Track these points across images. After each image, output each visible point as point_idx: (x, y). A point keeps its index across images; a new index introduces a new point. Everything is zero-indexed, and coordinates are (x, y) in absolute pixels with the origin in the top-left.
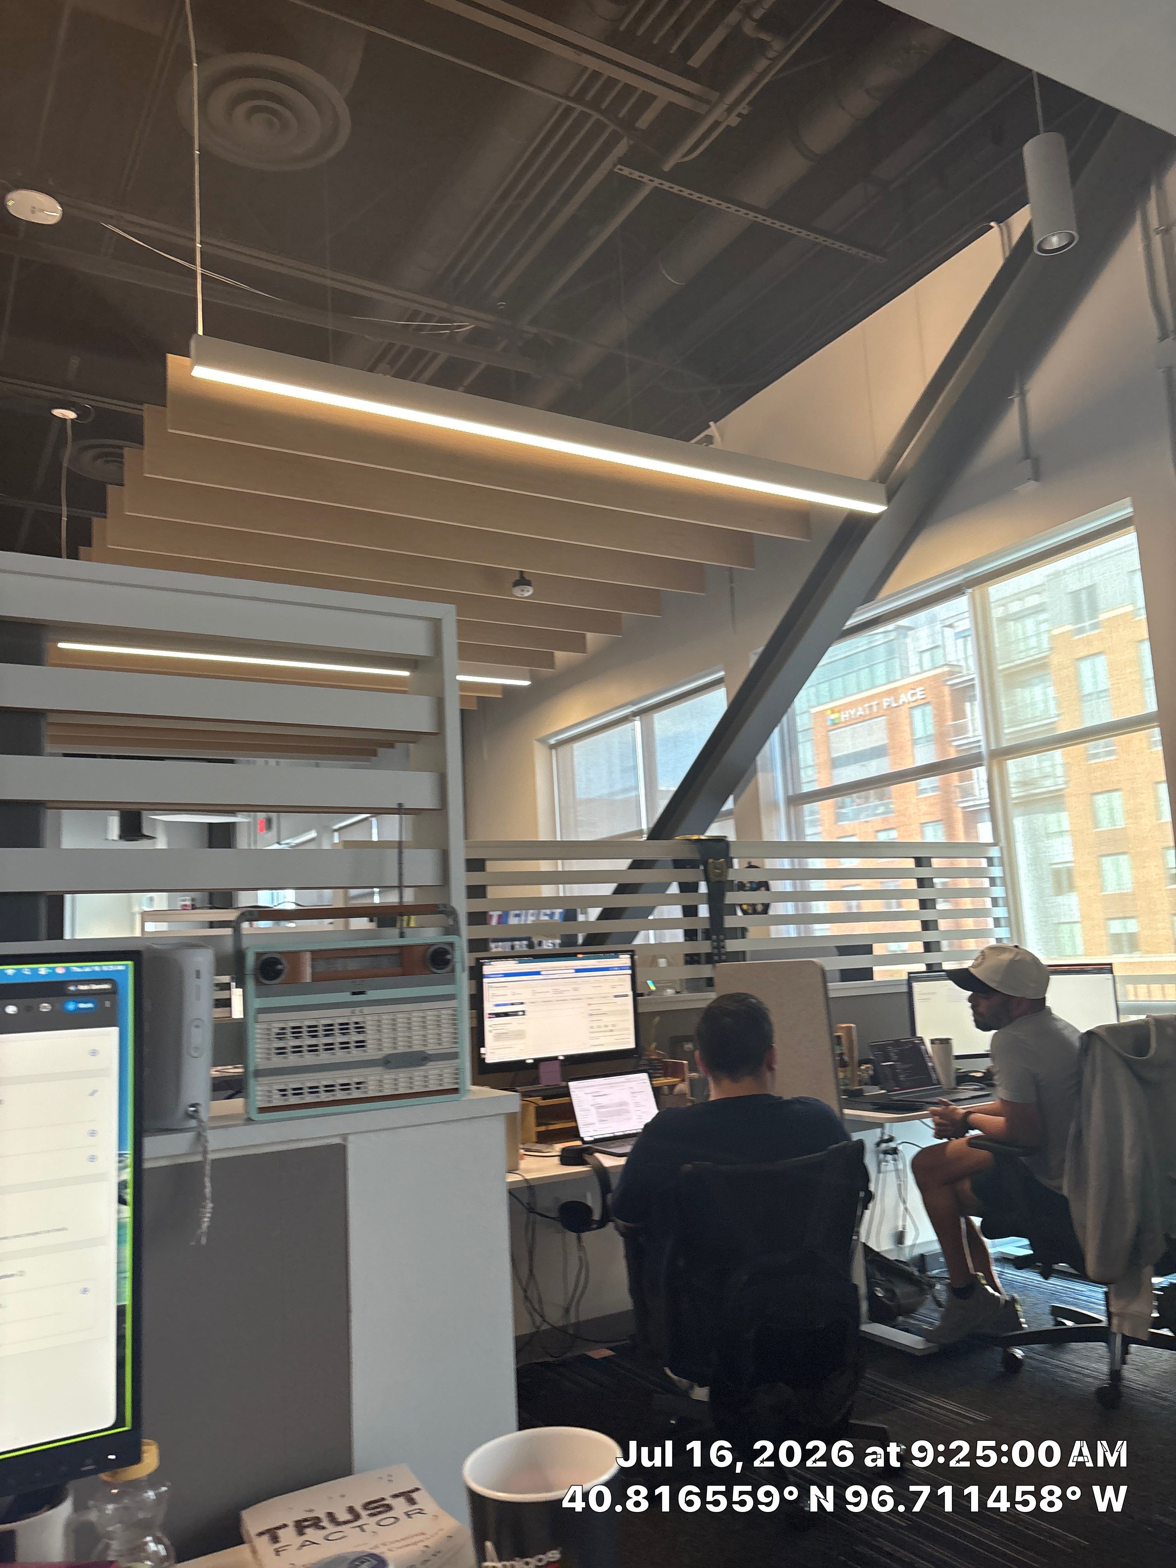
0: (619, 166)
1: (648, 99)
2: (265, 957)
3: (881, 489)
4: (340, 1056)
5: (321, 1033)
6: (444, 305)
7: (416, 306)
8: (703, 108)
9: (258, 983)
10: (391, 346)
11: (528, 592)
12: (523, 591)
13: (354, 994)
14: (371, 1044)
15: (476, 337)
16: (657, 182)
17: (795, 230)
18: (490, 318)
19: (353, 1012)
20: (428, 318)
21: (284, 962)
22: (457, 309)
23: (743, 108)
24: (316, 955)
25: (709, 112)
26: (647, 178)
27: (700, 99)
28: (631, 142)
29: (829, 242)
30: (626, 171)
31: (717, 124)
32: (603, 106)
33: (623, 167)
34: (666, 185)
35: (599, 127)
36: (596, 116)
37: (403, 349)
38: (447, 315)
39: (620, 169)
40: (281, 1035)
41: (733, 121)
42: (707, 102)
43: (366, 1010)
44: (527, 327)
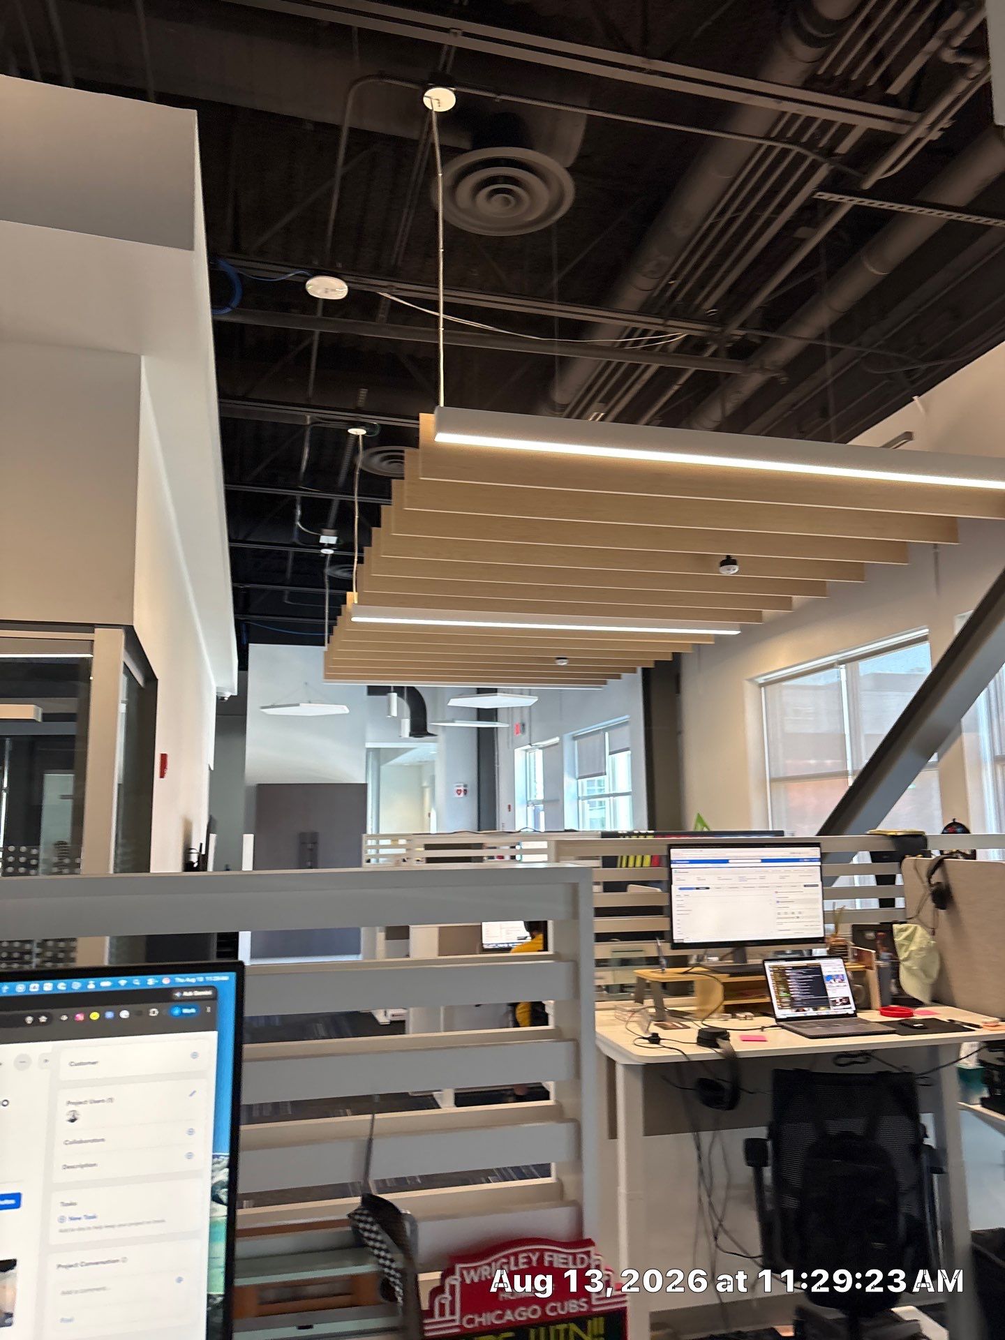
1: (846, 129)
6: (660, 321)
7: (633, 325)
8: (904, 129)
11: (735, 569)
12: (729, 570)
15: (689, 344)
16: (857, 201)
18: (701, 327)
20: (645, 332)
22: (671, 323)
23: (945, 123)
25: (909, 132)
26: (846, 199)
27: (900, 122)
28: (832, 167)
30: (826, 196)
31: (918, 141)
32: (804, 140)
33: (822, 193)
34: (866, 202)
35: (800, 158)
36: (796, 149)
39: (820, 196)
41: (935, 135)
42: (908, 123)
44: (735, 332)
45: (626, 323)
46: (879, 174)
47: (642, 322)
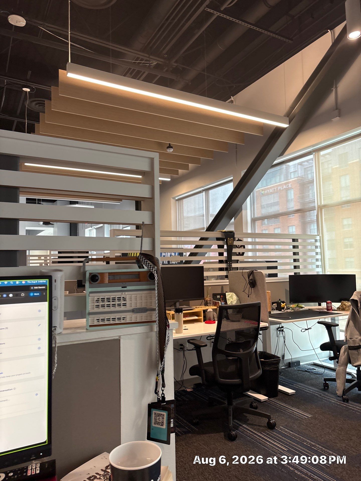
0: (206, 8)
2: (92, 274)
3: (287, 119)
4: (117, 309)
5: (111, 301)
6: (147, 56)
7: (138, 56)
9: (90, 283)
10: (130, 69)
11: (171, 150)
12: (170, 150)
13: (122, 287)
14: (128, 305)
15: (157, 67)
16: (219, 14)
17: (263, 31)
18: (162, 60)
19: (122, 294)
20: (142, 60)
21: (99, 276)
22: (151, 57)
24: (110, 274)
26: (215, 12)
29: (274, 35)
30: (209, 10)
34: (222, 15)
37: (134, 70)
38: (148, 59)
40: (98, 301)
43: (126, 293)
44: (173, 64)
45: (135, 55)
46: (226, 6)
47: (141, 55)
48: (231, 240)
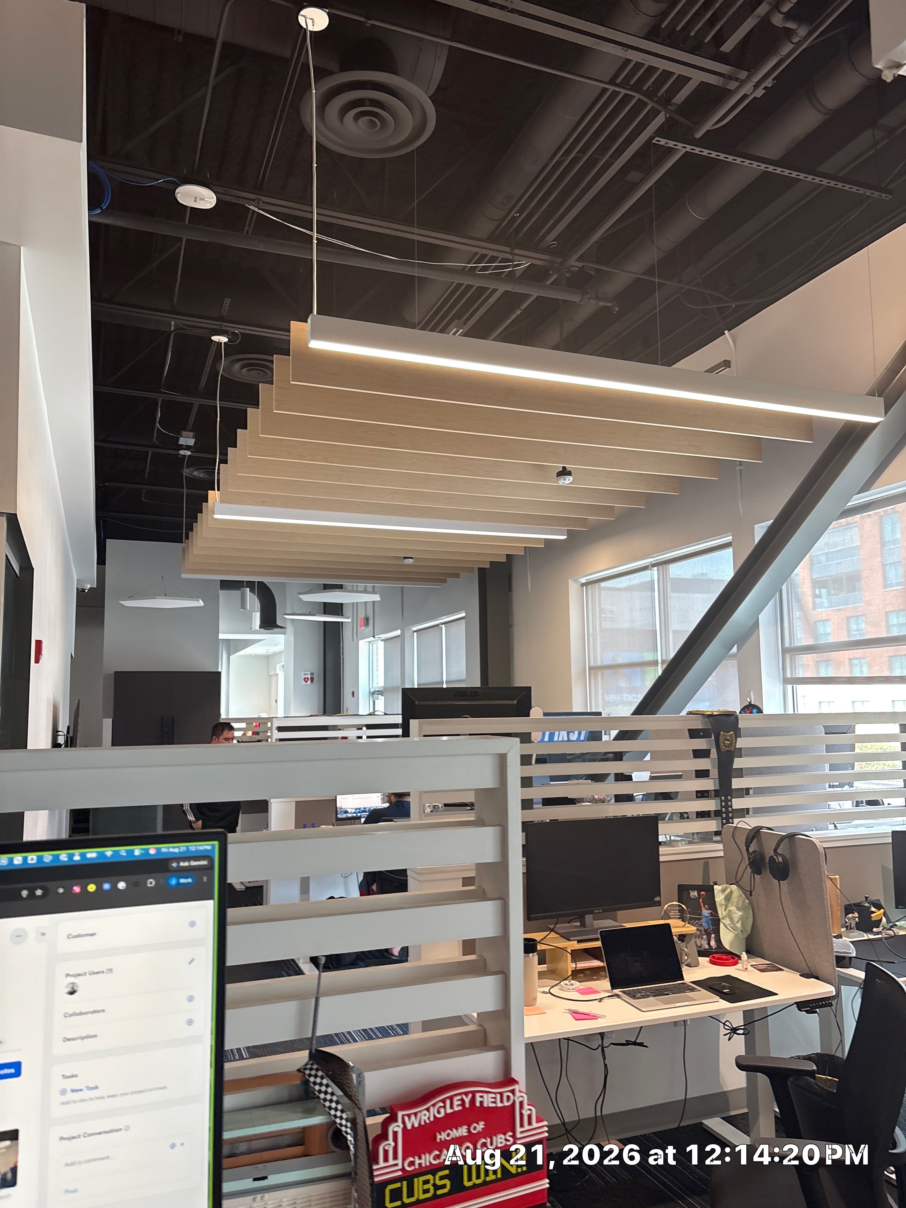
0: (657, 138)
1: (684, 80)
3: (878, 404)
8: (732, 85)
11: (569, 479)
12: (565, 480)
15: (531, 272)
16: (689, 148)
17: (810, 178)
18: (544, 256)
22: (516, 251)
23: (769, 83)
25: (738, 88)
26: (680, 145)
27: (730, 78)
28: (668, 115)
30: (663, 142)
31: (745, 96)
32: (645, 88)
33: (659, 139)
34: (697, 150)
35: (641, 105)
36: (637, 96)
38: (509, 256)
39: (657, 141)
41: (760, 93)
42: (737, 79)
44: (574, 263)
45: (476, 250)
46: (709, 125)
47: (490, 249)
48: (728, 738)
